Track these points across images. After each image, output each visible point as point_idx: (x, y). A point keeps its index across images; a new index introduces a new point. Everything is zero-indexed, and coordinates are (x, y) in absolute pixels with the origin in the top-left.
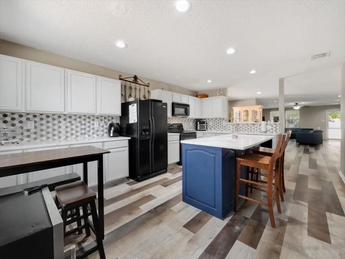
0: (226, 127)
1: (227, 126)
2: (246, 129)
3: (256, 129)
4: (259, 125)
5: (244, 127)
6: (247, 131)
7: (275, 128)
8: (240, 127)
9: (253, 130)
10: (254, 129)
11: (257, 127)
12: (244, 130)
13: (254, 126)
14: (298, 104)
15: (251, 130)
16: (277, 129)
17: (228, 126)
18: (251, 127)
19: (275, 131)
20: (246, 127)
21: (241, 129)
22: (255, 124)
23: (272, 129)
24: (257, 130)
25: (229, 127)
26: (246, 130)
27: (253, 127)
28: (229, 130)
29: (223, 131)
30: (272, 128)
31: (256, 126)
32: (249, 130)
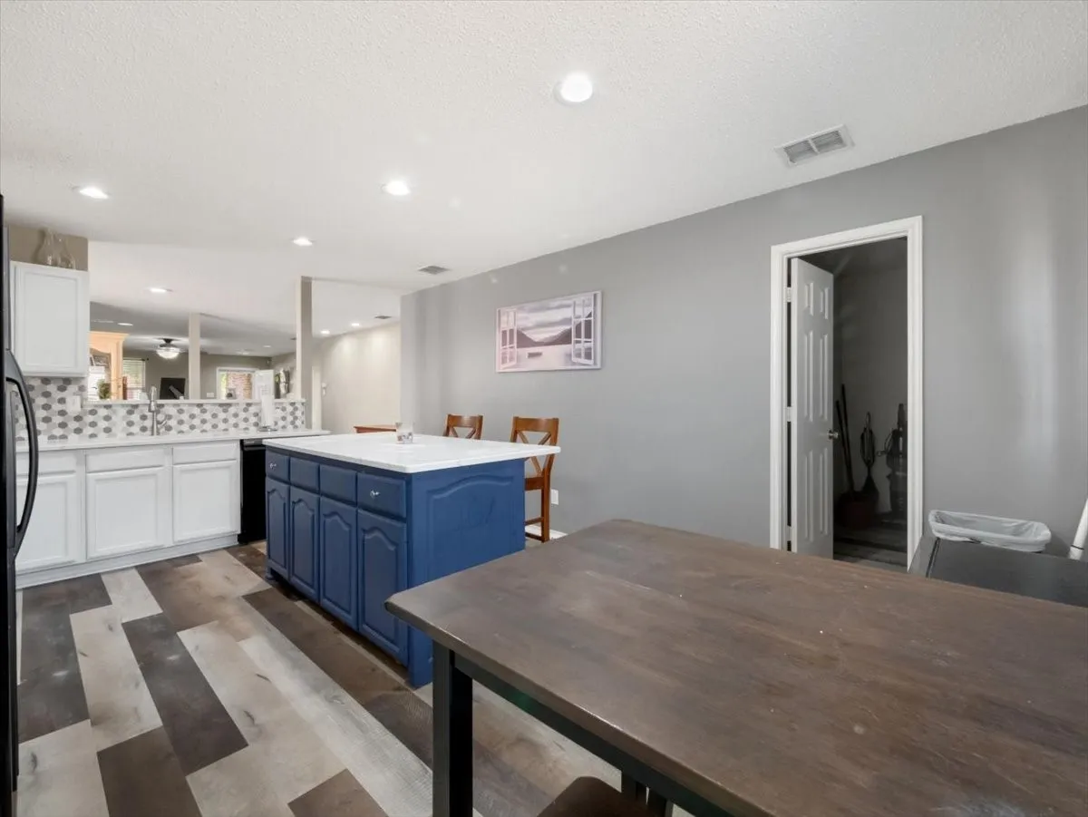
0: (90, 418)
1: (93, 412)
2: (196, 422)
3: (232, 421)
4: (245, 406)
5: (185, 417)
6: (197, 431)
7: (292, 413)
8: (169, 417)
9: (222, 426)
10: (225, 421)
11: (236, 415)
12: (185, 427)
13: (225, 411)
14: (173, 342)
15: (215, 426)
16: (296, 418)
17: (103, 412)
18: (215, 416)
19: (293, 423)
20: (192, 416)
21: (172, 423)
22: (230, 405)
23: (284, 418)
24: (236, 425)
25: (107, 418)
26: (192, 427)
27: (222, 415)
28: (108, 430)
29: (64, 437)
30: (283, 414)
31: (232, 410)
32: (207, 426)
